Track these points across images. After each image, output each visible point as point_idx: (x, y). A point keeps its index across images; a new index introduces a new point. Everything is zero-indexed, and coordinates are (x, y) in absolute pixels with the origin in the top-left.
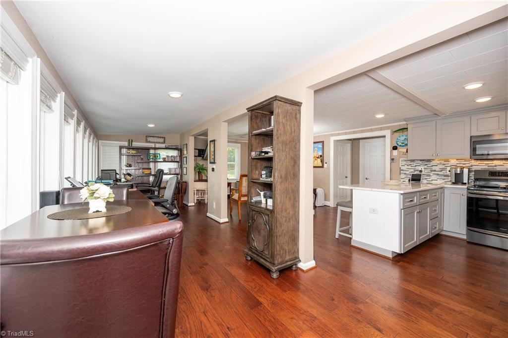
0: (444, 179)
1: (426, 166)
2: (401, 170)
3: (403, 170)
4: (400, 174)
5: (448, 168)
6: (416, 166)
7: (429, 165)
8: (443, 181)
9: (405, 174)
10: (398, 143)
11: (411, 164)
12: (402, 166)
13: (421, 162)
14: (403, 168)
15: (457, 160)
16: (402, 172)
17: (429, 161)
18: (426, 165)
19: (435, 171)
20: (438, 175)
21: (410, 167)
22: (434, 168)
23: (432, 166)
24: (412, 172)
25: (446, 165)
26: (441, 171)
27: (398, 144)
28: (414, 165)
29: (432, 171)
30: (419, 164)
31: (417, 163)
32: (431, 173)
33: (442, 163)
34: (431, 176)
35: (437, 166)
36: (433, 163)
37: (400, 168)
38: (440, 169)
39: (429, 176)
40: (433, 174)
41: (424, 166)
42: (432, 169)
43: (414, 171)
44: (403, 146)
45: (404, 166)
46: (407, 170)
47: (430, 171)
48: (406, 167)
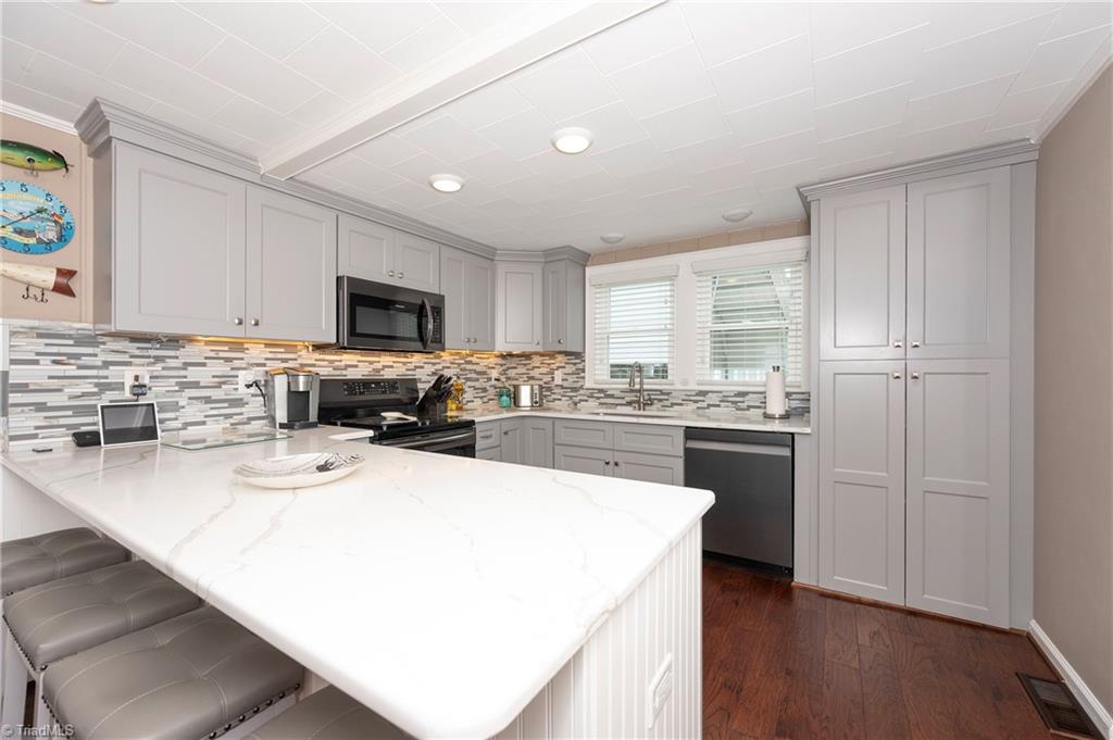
0: (227, 416)
1: (158, 367)
2: (7, 387)
3: (23, 388)
4: (5, 413)
5: (241, 373)
6: (106, 364)
7: (172, 363)
8: (227, 424)
9: (41, 407)
11: (77, 356)
12: (14, 362)
13: (133, 348)
14: (20, 375)
15: (267, 345)
16: (14, 398)
17: (175, 341)
18: (158, 359)
19: (196, 385)
20: (208, 400)
21: (71, 370)
22: (193, 374)
23: (186, 365)
24: (84, 395)
25: (237, 363)
26: (219, 386)
28: (98, 361)
29: (184, 386)
30: (125, 358)
31: (115, 348)
32: (181, 396)
33: (221, 355)
34: (183, 407)
35: (204, 365)
36: (189, 352)
37: (6, 374)
38: (214, 377)
39: (176, 407)
40: (190, 398)
41: (149, 364)
42: (185, 377)
43: (96, 390)
44: (27, 249)
45: (36, 362)
46: (55, 383)
47: (177, 388)
48: (46, 367)
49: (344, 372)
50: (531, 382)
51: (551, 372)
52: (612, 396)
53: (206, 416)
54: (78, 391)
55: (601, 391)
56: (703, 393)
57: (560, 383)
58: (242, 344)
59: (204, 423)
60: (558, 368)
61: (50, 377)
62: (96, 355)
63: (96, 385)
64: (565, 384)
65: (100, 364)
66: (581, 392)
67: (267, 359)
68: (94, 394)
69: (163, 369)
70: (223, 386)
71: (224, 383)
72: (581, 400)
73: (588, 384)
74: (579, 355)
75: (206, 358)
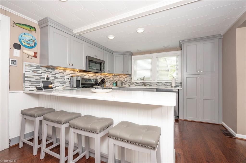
0: (63, 85)
2: (25, 77)
3: (27, 77)
4: (24, 82)
5: (65, 76)
6: (42, 73)
8: (63, 87)
9: (30, 81)
11: (37, 71)
12: (26, 71)
13: (46, 69)
14: (27, 74)
15: (70, 70)
16: (26, 79)
18: (51, 72)
19: (57, 78)
20: (59, 82)
21: (36, 74)
22: (57, 76)
23: (56, 74)
24: (38, 79)
25: (65, 74)
26: (61, 79)
28: (40, 72)
29: (56, 78)
30: (45, 72)
31: (43, 69)
32: (55, 81)
33: (62, 72)
34: (55, 83)
35: (59, 74)
36: (57, 71)
37: (24, 74)
38: (61, 77)
39: (54, 83)
40: (56, 81)
41: (49, 73)
42: (55, 76)
43: (40, 78)
44: (29, 48)
45: (30, 72)
46: (33, 76)
47: (54, 79)
48: (31, 73)
49: (84, 77)
50: (119, 81)
51: (124, 79)
52: (138, 84)
53: (59, 85)
54: (37, 78)
55: (135, 83)
56: (158, 83)
57: (126, 81)
58: (66, 70)
59: (59, 87)
60: (126, 78)
61: (32, 75)
62: (40, 71)
63: (40, 77)
64: (127, 81)
65: (41, 73)
66: (131, 83)
67: (70, 73)
68: (39, 79)
69: (52, 74)
70: (62, 79)
71: (62, 78)
72: (131, 85)
73: (133, 81)
74: (130, 75)
75: (59, 72)
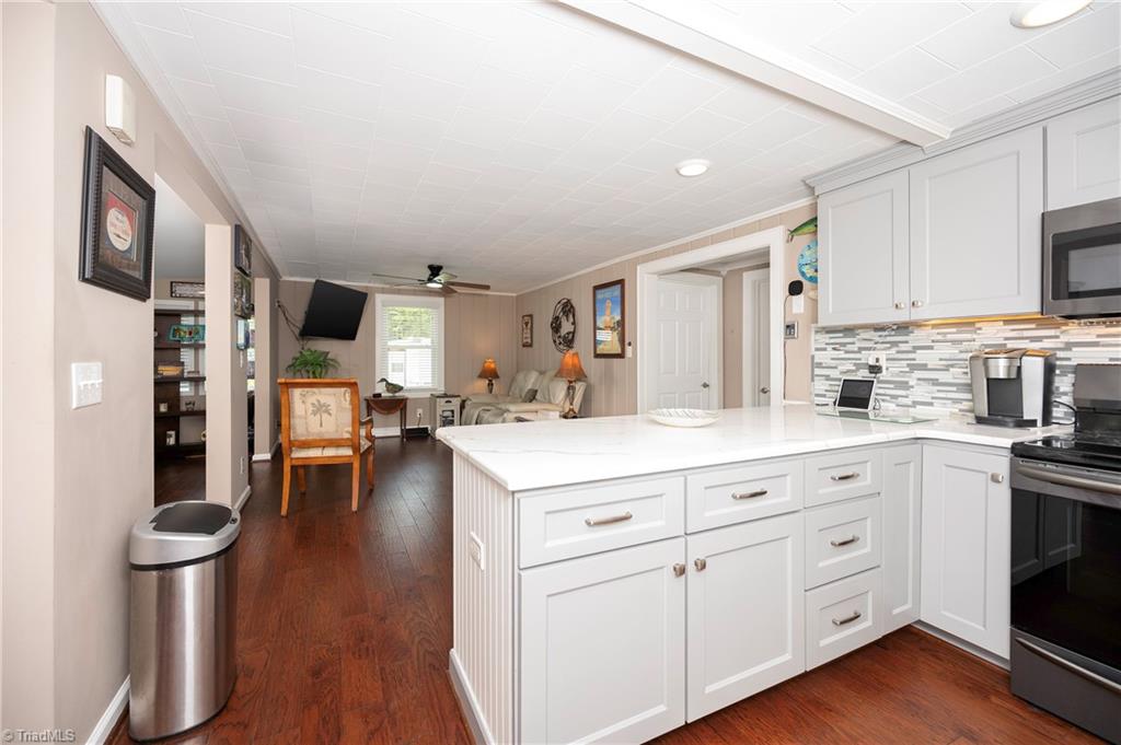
0: (955, 401)
1: (893, 351)
2: (815, 365)
3: (820, 365)
4: (813, 380)
6: (860, 350)
7: (903, 347)
8: (953, 409)
9: (827, 378)
10: (805, 269)
11: (844, 345)
12: (817, 349)
13: (876, 336)
14: (820, 357)
15: (1007, 322)
16: (817, 371)
17: (903, 328)
18: (894, 344)
19: (924, 367)
20: (935, 382)
21: (841, 354)
22: (921, 357)
23: (916, 348)
24: (848, 371)
26: (946, 368)
27: (803, 274)
28: (854, 348)
29: (914, 368)
30: (871, 344)
31: (865, 337)
32: (909, 377)
33: (949, 337)
34: (912, 387)
35: (931, 348)
36: (918, 337)
37: (813, 357)
38: (941, 360)
39: (905, 385)
40: (919, 379)
41: (885, 349)
42: (914, 359)
43: (854, 368)
45: (825, 349)
46: (834, 363)
47: (907, 369)
48: (830, 353)
53: (933, 398)
54: (845, 368)
58: (973, 323)
59: (931, 404)
61: (833, 359)
62: (853, 343)
63: (855, 364)
65: (856, 349)
67: (1006, 339)
68: (853, 371)
69: (898, 352)
70: (951, 369)
71: (952, 366)
75: (933, 341)
